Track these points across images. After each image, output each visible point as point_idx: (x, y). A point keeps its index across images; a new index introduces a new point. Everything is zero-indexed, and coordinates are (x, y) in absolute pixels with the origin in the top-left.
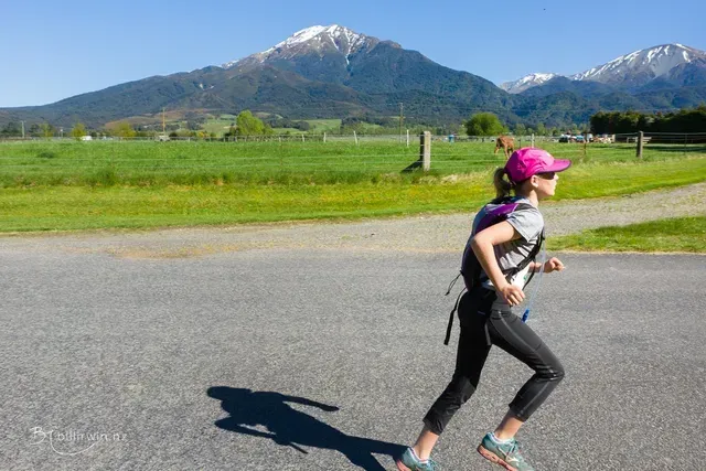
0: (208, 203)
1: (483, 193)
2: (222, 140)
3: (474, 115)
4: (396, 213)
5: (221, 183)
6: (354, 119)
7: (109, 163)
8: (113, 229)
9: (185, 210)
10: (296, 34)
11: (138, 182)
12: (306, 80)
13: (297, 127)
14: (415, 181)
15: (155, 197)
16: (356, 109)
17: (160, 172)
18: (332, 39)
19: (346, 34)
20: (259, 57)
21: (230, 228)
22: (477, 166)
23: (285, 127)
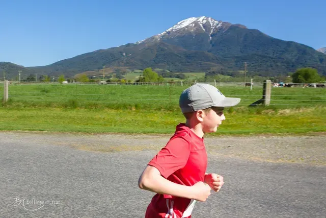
0: (126, 120)
1: (311, 122)
2: (134, 84)
3: (299, 69)
4: (245, 133)
5: (134, 109)
6: (214, 73)
7: (75, 96)
8: (74, 132)
9: (113, 124)
10: (179, 23)
11: (89, 107)
12: (185, 50)
13: (178, 77)
14: (259, 113)
15: (97, 115)
16: (215, 66)
17: (100, 102)
18: (201, 25)
19: (210, 21)
20: (157, 37)
21: (138, 136)
22: (305, 104)
23: (171, 77)
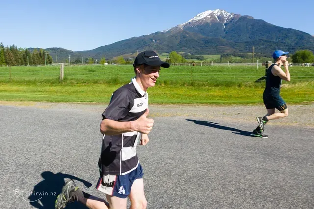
0: (158, 93)
3: (297, 52)
4: (252, 103)
5: (163, 85)
6: (227, 55)
7: (116, 75)
10: (198, 15)
13: (198, 59)
16: (229, 50)
18: (216, 16)
19: (224, 13)
20: (180, 26)
21: (167, 106)
22: (300, 80)
23: (192, 59)
